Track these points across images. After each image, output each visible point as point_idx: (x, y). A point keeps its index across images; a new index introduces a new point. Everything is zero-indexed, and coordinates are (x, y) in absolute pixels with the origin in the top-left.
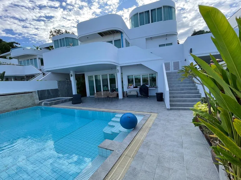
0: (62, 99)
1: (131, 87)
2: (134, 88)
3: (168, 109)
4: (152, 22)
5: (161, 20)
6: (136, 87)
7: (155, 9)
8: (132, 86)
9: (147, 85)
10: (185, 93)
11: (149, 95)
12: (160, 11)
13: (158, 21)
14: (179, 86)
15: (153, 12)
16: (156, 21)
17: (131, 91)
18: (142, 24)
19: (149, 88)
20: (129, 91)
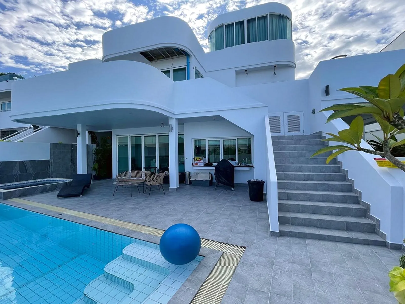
0: (55, 181)
1: (199, 164)
2: (206, 165)
3: (273, 234)
4: (249, 41)
5: (266, 39)
6: (209, 165)
7: (255, 19)
8: (202, 161)
9: (232, 162)
10: (316, 188)
11: (235, 182)
12: (263, 22)
13: (260, 40)
14: (300, 169)
15: (251, 24)
16: (256, 41)
17: (199, 171)
18: (230, 44)
19: (236, 169)
20: (196, 171)
